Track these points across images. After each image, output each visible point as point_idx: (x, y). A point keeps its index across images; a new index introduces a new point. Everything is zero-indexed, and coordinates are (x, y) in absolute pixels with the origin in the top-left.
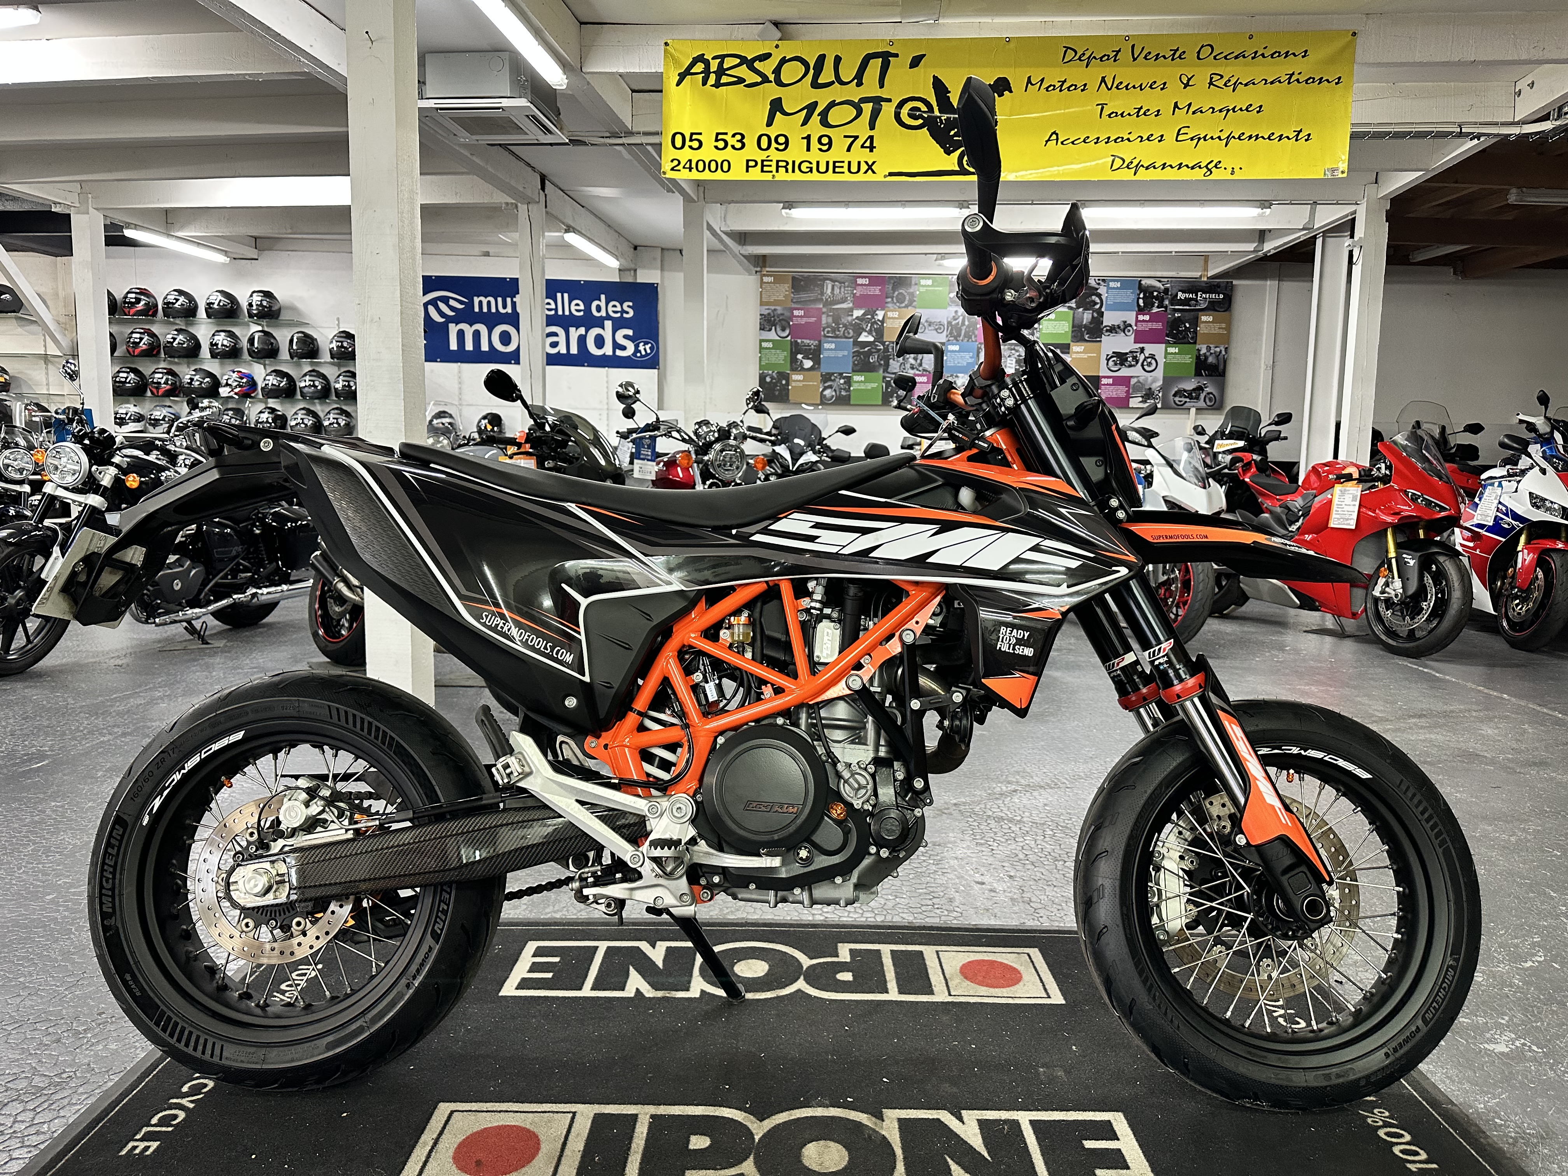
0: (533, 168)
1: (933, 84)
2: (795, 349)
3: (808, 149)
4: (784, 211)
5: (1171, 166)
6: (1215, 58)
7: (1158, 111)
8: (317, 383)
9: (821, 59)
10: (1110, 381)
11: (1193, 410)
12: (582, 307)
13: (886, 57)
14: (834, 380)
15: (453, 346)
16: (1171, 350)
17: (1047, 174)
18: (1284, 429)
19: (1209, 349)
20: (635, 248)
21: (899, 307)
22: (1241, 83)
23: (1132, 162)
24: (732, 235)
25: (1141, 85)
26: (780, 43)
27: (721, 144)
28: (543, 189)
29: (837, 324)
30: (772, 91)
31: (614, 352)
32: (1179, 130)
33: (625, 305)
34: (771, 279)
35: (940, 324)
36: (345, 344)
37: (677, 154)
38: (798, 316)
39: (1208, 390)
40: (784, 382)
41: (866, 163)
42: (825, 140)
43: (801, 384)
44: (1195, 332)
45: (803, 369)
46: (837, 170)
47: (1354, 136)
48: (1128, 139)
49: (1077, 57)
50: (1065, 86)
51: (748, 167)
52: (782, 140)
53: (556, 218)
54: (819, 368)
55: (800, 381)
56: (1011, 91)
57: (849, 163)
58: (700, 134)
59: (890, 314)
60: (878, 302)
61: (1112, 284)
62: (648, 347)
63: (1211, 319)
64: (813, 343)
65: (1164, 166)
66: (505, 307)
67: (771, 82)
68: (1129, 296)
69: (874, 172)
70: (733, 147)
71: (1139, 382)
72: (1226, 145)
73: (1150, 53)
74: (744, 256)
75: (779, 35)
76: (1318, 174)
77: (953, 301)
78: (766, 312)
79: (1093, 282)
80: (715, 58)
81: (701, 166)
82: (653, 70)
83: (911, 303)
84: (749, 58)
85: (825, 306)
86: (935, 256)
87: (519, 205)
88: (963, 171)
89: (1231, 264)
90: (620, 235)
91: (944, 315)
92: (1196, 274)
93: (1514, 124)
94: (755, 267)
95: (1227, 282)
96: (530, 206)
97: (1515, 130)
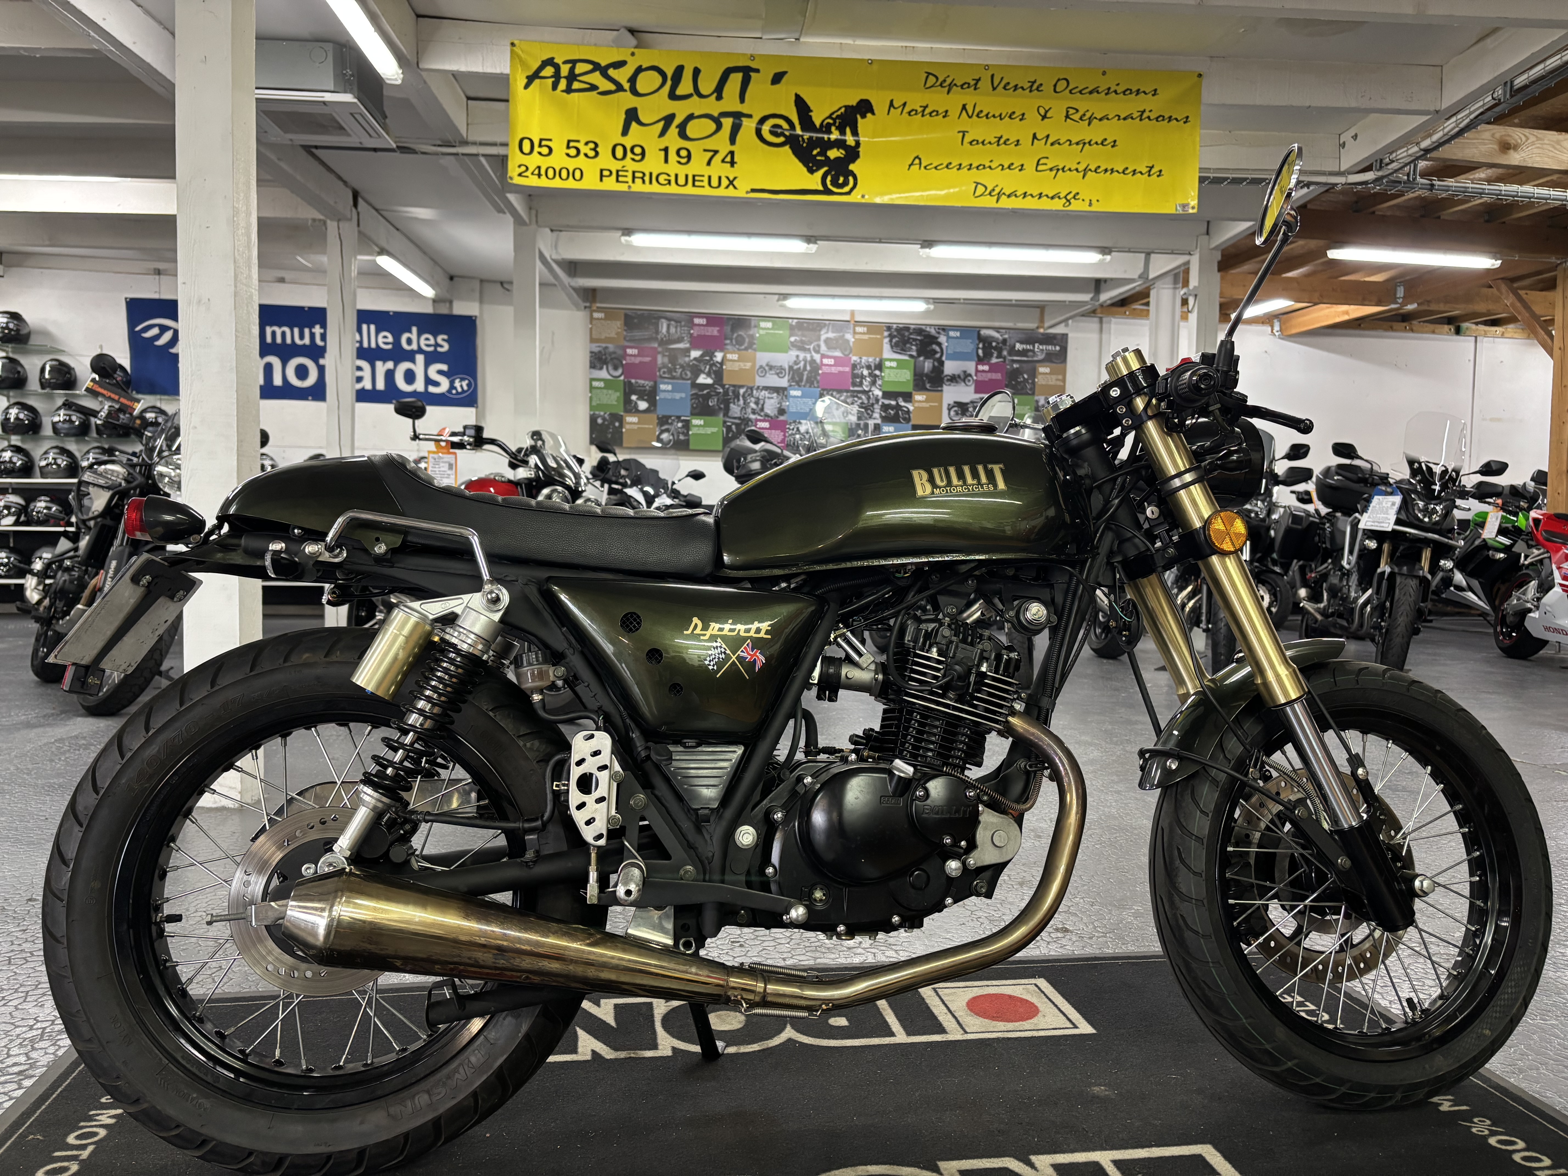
0: (345, 183)
1: (795, 102)
2: (629, 389)
3: (666, 161)
4: (622, 238)
5: (1031, 195)
6: (1071, 92)
7: (1018, 141)
8: (74, 418)
9: (679, 70)
12: (390, 339)
13: (747, 72)
14: (671, 424)
17: (911, 198)
20: (452, 278)
21: (739, 350)
22: (1095, 118)
23: (994, 190)
24: (563, 264)
25: (1001, 115)
26: (636, 51)
27: (573, 152)
28: (355, 205)
29: (674, 365)
30: (627, 100)
32: (1039, 161)
33: (440, 338)
34: (601, 315)
35: (781, 368)
37: (525, 160)
38: (631, 355)
40: (617, 424)
41: (728, 178)
42: (684, 153)
43: (636, 427)
44: (1034, 383)
45: (637, 411)
46: (697, 184)
47: (1201, 179)
48: (990, 167)
49: (938, 83)
50: (927, 111)
51: (602, 176)
52: (638, 150)
53: (370, 239)
54: (655, 410)
55: (634, 423)
56: (873, 113)
57: (710, 177)
58: (550, 140)
59: (729, 356)
60: (717, 343)
61: (952, 334)
62: (465, 384)
63: (1047, 370)
64: (648, 384)
65: (1025, 195)
66: (302, 337)
67: (626, 90)
68: (968, 346)
69: (735, 187)
70: (586, 155)
72: (1083, 178)
73: (1008, 83)
74: (574, 289)
75: (633, 41)
76: (1170, 208)
77: (794, 345)
78: (596, 350)
79: (933, 331)
80: (565, 62)
81: (551, 173)
82: (498, 71)
83: (751, 346)
84: (603, 64)
85: (660, 345)
86: (777, 297)
87: (329, 222)
88: (827, 191)
89: (1068, 315)
90: (435, 262)
91: (785, 359)
92: (1033, 326)
93: (1340, 174)
94: (584, 302)
95: (1063, 334)
96: (341, 224)
97: (1341, 180)
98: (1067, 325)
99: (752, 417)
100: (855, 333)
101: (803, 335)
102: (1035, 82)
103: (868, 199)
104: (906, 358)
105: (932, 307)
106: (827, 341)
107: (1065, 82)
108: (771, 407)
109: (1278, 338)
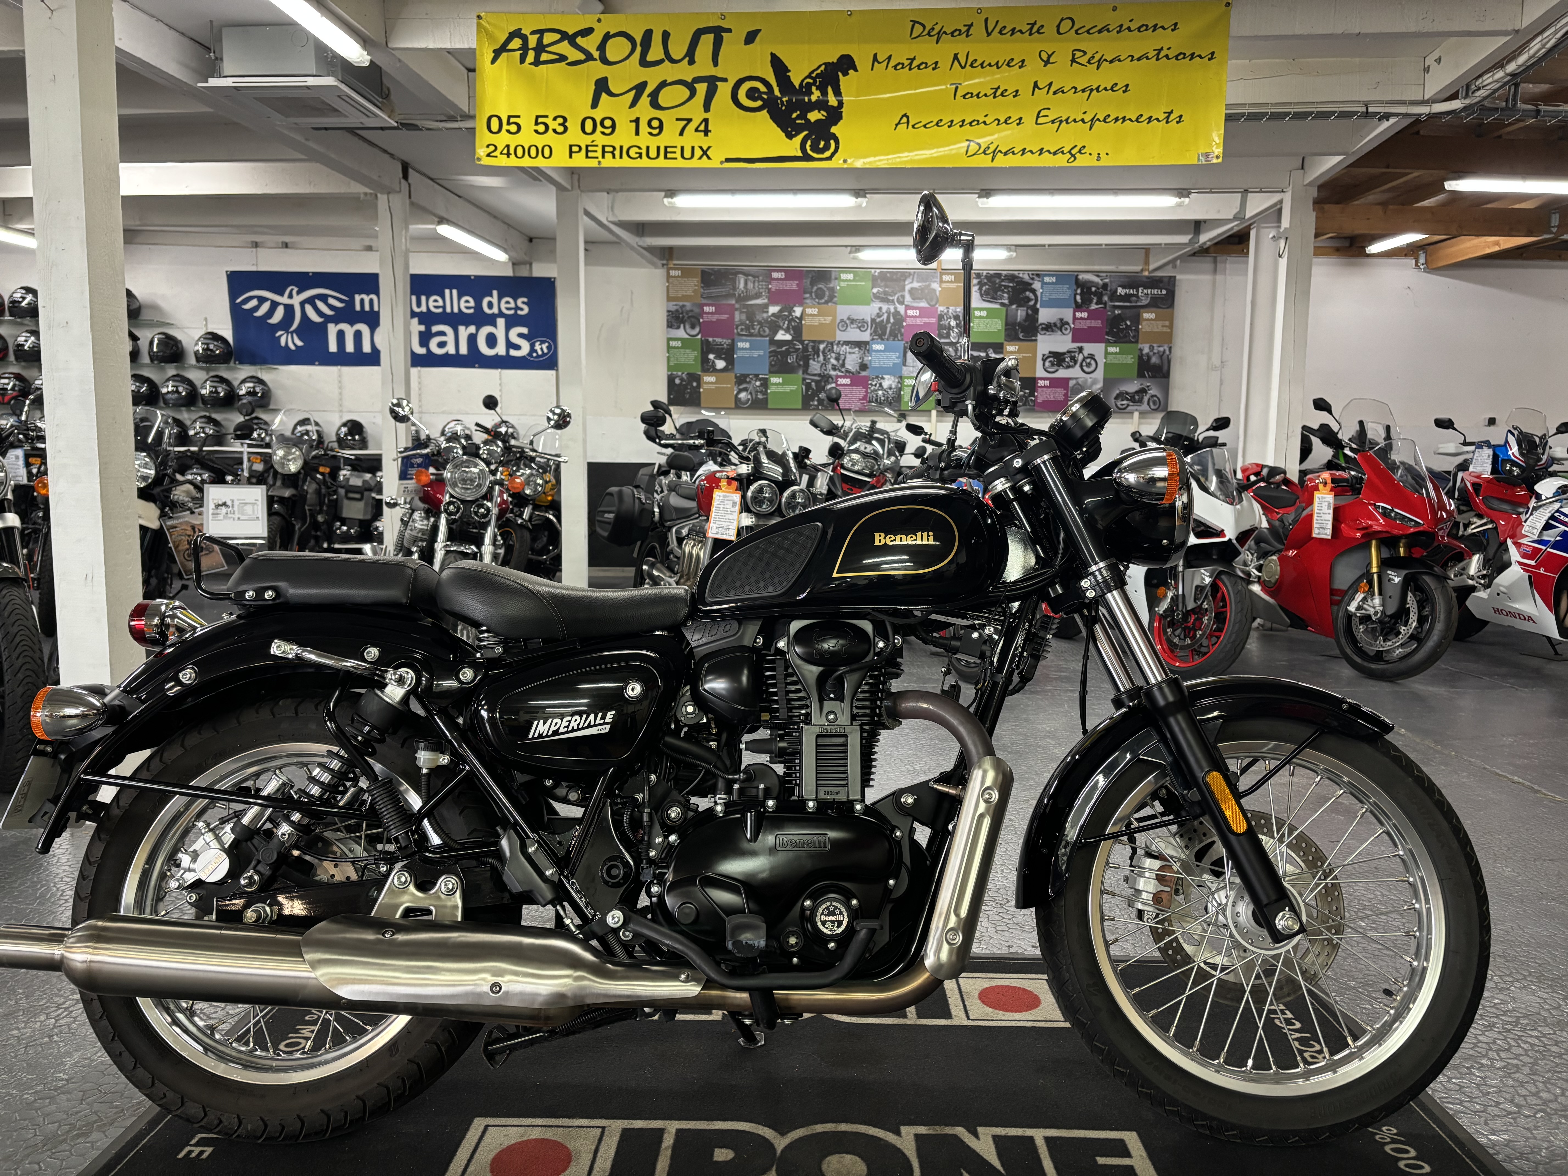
0: (392, 155)
1: (771, 62)
2: (706, 348)
3: (637, 133)
4: (666, 201)
5: (1031, 152)
6: (1076, 32)
7: (1017, 91)
8: (181, 389)
9: (648, 34)
10: (1047, 383)
11: (1136, 414)
12: (472, 303)
13: (718, 33)
14: (749, 382)
15: (333, 347)
16: (1112, 349)
17: (898, 161)
18: (1222, 435)
19: (1152, 348)
20: (530, 240)
21: (819, 304)
22: (1105, 60)
23: (988, 148)
24: (623, 225)
25: (997, 63)
26: (602, 16)
27: (541, 128)
28: (405, 176)
29: (752, 321)
30: (597, 70)
31: (508, 351)
32: (1039, 112)
33: (520, 301)
34: (677, 273)
35: (863, 321)
36: (211, 347)
37: (494, 139)
38: (709, 313)
39: (1151, 392)
40: (695, 384)
41: (701, 148)
42: (655, 123)
43: (713, 387)
44: (1137, 330)
45: (715, 370)
46: (669, 155)
47: (1229, 118)
48: (985, 123)
49: (926, 32)
50: (915, 64)
51: (571, 152)
52: (608, 123)
53: (425, 209)
54: (733, 368)
55: (712, 383)
56: (856, 70)
57: (682, 148)
58: (519, 117)
59: (809, 311)
60: (796, 298)
61: (1047, 279)
62: (545, 346)
63: (1153, 316)
64: (725, 342)
65: (1024, 151)
67: (596, 60)
68: (1065, 292)
69: (709, 158)
70: (555, 131)
71: (1078, 384)
72: (1090, 129)
73: (1005, 27)
74: (644, 248)
75: (601, 7)
76: (1191, 159)
77: (876, 297)
78: (673, 308)
79: (1026, 278)
80: (533, 33)
81: (520, 151)
82: (466, 46)
83: (831, 299)
84: (570, 33)
85: (737, 302)
86: (848, 248)
87: (379, 195)
88: (806, 158)
89: (1170, 258)
90: (509, 225)
91: (868, 311)
92: (1138, 268)
93: (1423, 102)
94: (661, 259)
95: (1170, 277)
96: (391, 196)
97: (1424, 110)
98: (1175, 267)
99: (833, 373)
100: (941, 282)
101: (886, 286)
102: (1035, 23)
103: (850, 164)
104: (997, 306)
105: (1014, 254)
106: (911, 291)
107: (1069, 21)
108: (852, 361)
109: (1425, 271)
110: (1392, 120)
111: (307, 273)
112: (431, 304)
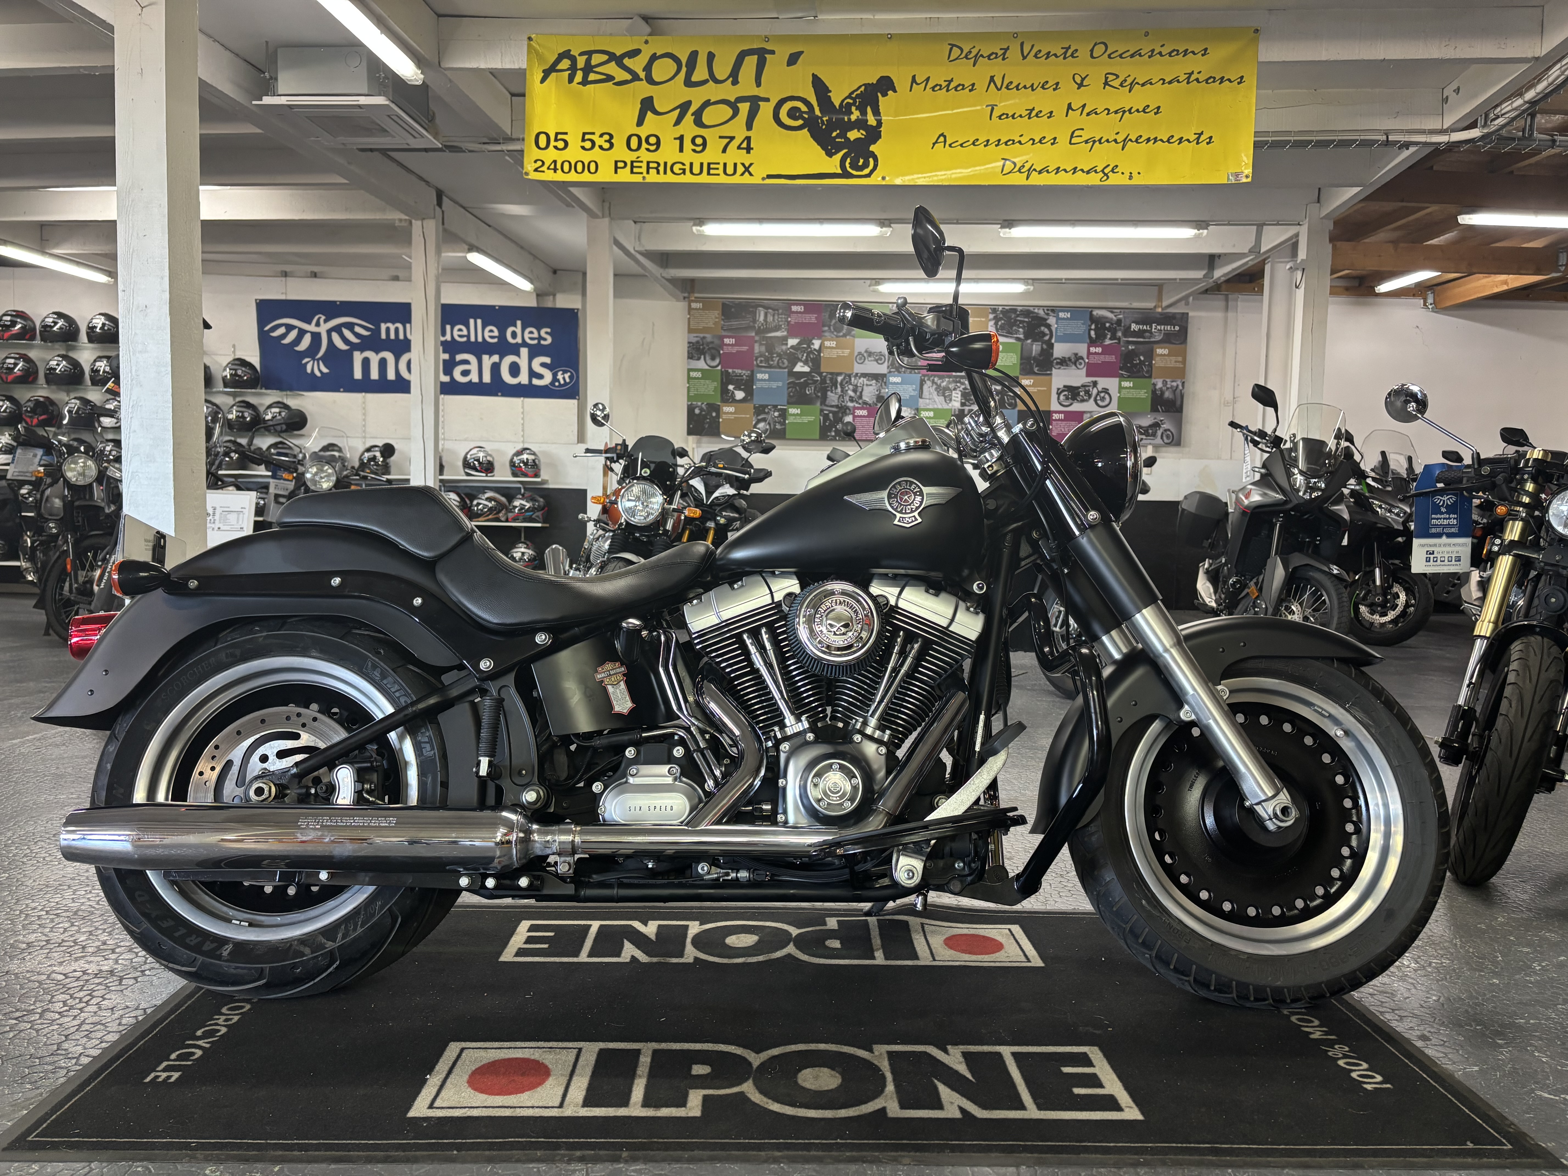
0: (427, 182)
1: (813, 83)
2: (726, 379)
3: (681, 150)
4: (695, 229)
5: (1065, 170)
6: (1109, 56)
7: (1051, 112)
9: (694, 56)
11: (1150, 448)
12: (496, 333)
13: (762, 55)
14: (768, 413)
15: (358, 374)
16: (1126, 384)
17: (935, 178)
19: (1165, 383)
20: (555, 272)
21: (837, 336)
22: (1137, 83)
23: (1023, 166)
24: (650, 255)
25: (1032, 85)
26: (649, 38)
27: (588, 145)
28: (440, 204)
29: (771, 353)
30: (643, 89)
31: (530, 380)
32: (1073, 133)
33: (543, 332)
34: (698, 305)
35: (881, 354)
36: (239, 372)
37: (541, 154)
38: (729, 345)
39: (1165, 426)
40: (714, 414)
41: (743, 164)
42: (699, 141)
43: (732, 417)
44: (1151, 365)
45: (735, 401)
46: (712, 172)
47: (1257, 144)
48: (1020, 142)
49: (963, 55)
50: (952, 85)
51: (616, 168)
52: (653, 140)
53: (457, 237)
54: (752, 399)
55: (731, 413)
56: (895, 91)
57: (725, 165)
58: (566, 133)
59: (827, 343)
60: (815, 331)
61: (1061, 315)
62: (567, 376)
63: (1166, 351)
64: (745, 373)
65: (1058, 170)
67: (642, 80)
68: (1079, 327)
69: (751, 174)
70: (601, 147)
71: (1092, 417)
72: (1123, 149)
73: (1040, 51)
74: (667, 280)
75: (648, 30)
76: (1221, 179)
78: (694, 340)
79: (1041, 312)
80: (581, 54)
81: (566, 167)
82: (517, 67)
84: (618, 55)
85: (756, 334)
86: (868, 282)
87: (413, 221)
88: (845, 175)
89: (1184, 294)
90: (535, 257)
92: (1150, 305)
93: (1442, 132)
94: (682, 292)
95: (1183, 313)
96: (425, 222)
97: (1443, 139)
98: (1187, 304)
99: (850, 404)
103: (888, 181)
104: (1014, 341)
105: (1032, 288)
107: (1103, 46)
109: (1433, 311)
110: (1412, 149)
111: (335, 302)
112: (456, 333)
